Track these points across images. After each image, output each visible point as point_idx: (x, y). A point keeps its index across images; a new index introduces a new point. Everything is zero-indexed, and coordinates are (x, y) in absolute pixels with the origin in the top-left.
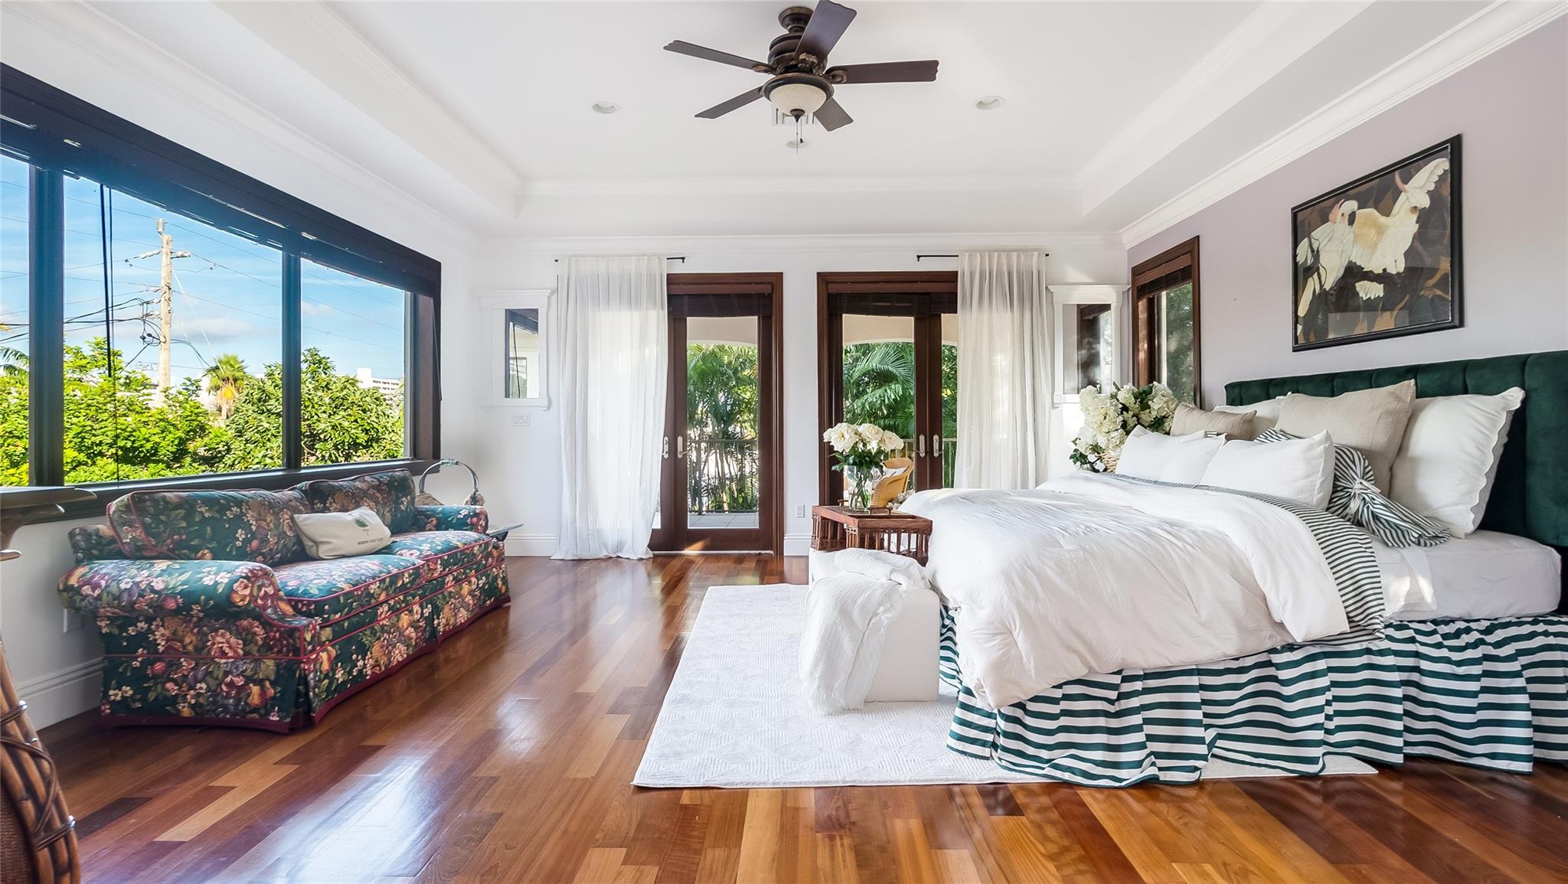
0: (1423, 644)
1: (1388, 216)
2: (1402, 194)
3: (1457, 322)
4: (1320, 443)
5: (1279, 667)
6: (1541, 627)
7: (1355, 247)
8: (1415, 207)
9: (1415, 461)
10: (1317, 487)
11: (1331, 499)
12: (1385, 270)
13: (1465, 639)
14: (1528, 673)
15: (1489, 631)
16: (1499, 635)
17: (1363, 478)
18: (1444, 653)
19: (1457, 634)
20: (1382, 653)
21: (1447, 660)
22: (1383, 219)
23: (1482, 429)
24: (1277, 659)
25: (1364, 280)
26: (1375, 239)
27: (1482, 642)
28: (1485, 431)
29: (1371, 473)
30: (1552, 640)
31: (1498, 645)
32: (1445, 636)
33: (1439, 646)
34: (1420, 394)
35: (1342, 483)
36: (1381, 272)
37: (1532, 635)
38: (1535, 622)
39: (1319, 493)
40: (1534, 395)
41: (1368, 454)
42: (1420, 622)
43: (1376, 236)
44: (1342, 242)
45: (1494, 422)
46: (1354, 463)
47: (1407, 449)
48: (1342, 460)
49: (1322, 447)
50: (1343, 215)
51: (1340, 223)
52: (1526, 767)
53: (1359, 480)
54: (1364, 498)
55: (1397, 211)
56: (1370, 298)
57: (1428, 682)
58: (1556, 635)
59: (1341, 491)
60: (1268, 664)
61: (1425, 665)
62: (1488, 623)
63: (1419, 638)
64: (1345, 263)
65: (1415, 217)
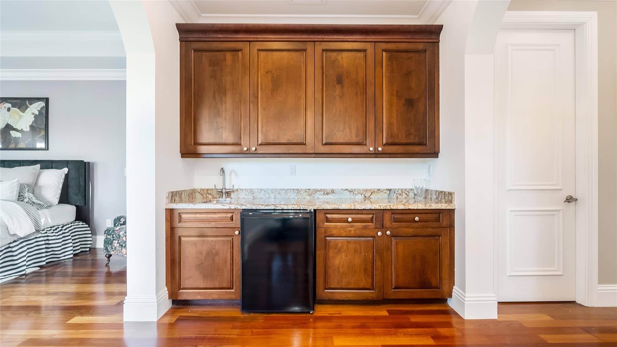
0: (49, 233)
1: (24, 112)
2: (29, 108)
3: (47, 149)
4: (16, 182)
5: (12, 247)
6: (73, 224)
7: (10, 119)
8: (34, 113)
9: (40, 187)
10: (15, 195)
11: (18, 199)
12: (22, 129)
13: (58, 230)
14: (72, 235)
15: (62, 227)
16: (65, 227)
17: (28, 192)
18: (54, 234)
19: (56, 229)
20: (40, 237)
21: (55, 236)
22: (21, 113)
23: (59, 178)
24: (11, 245)
25: (14, 130)
26: (18, 119)
27: (62, 230)
28: (60, 179)
29: (30, 191)
30: (75, 227)
31: (65, 230)
32: (54, 230)
33: (53, 233)
34: (42, 168)
35: (21, 194)
36: (21, 129)
37: (71, 226)
38: (71, 223)
39: (15, 197)
40: (70, 170)
41: (28, 185)
42: (47, 228)
43: (18, 118)
44: (4, 116)
45: (61, 176)
46: (25, 188)
47: (38, 184)
48: (22, 187)
49: (16, 183)
50: (5, 107)
51: (3, 109)
52: (72, 256)
53: (27, 193)
54: (29, 198)
55: (27, 112)
56: (16, 137)
57: (51, 242)
58: (76, 225)
59: (21, 196)
60: (9, 247)
61: (50, 238)
62: (62, 226)
63: (48, 232)
64: (6, 124)
65: (33, 116)
